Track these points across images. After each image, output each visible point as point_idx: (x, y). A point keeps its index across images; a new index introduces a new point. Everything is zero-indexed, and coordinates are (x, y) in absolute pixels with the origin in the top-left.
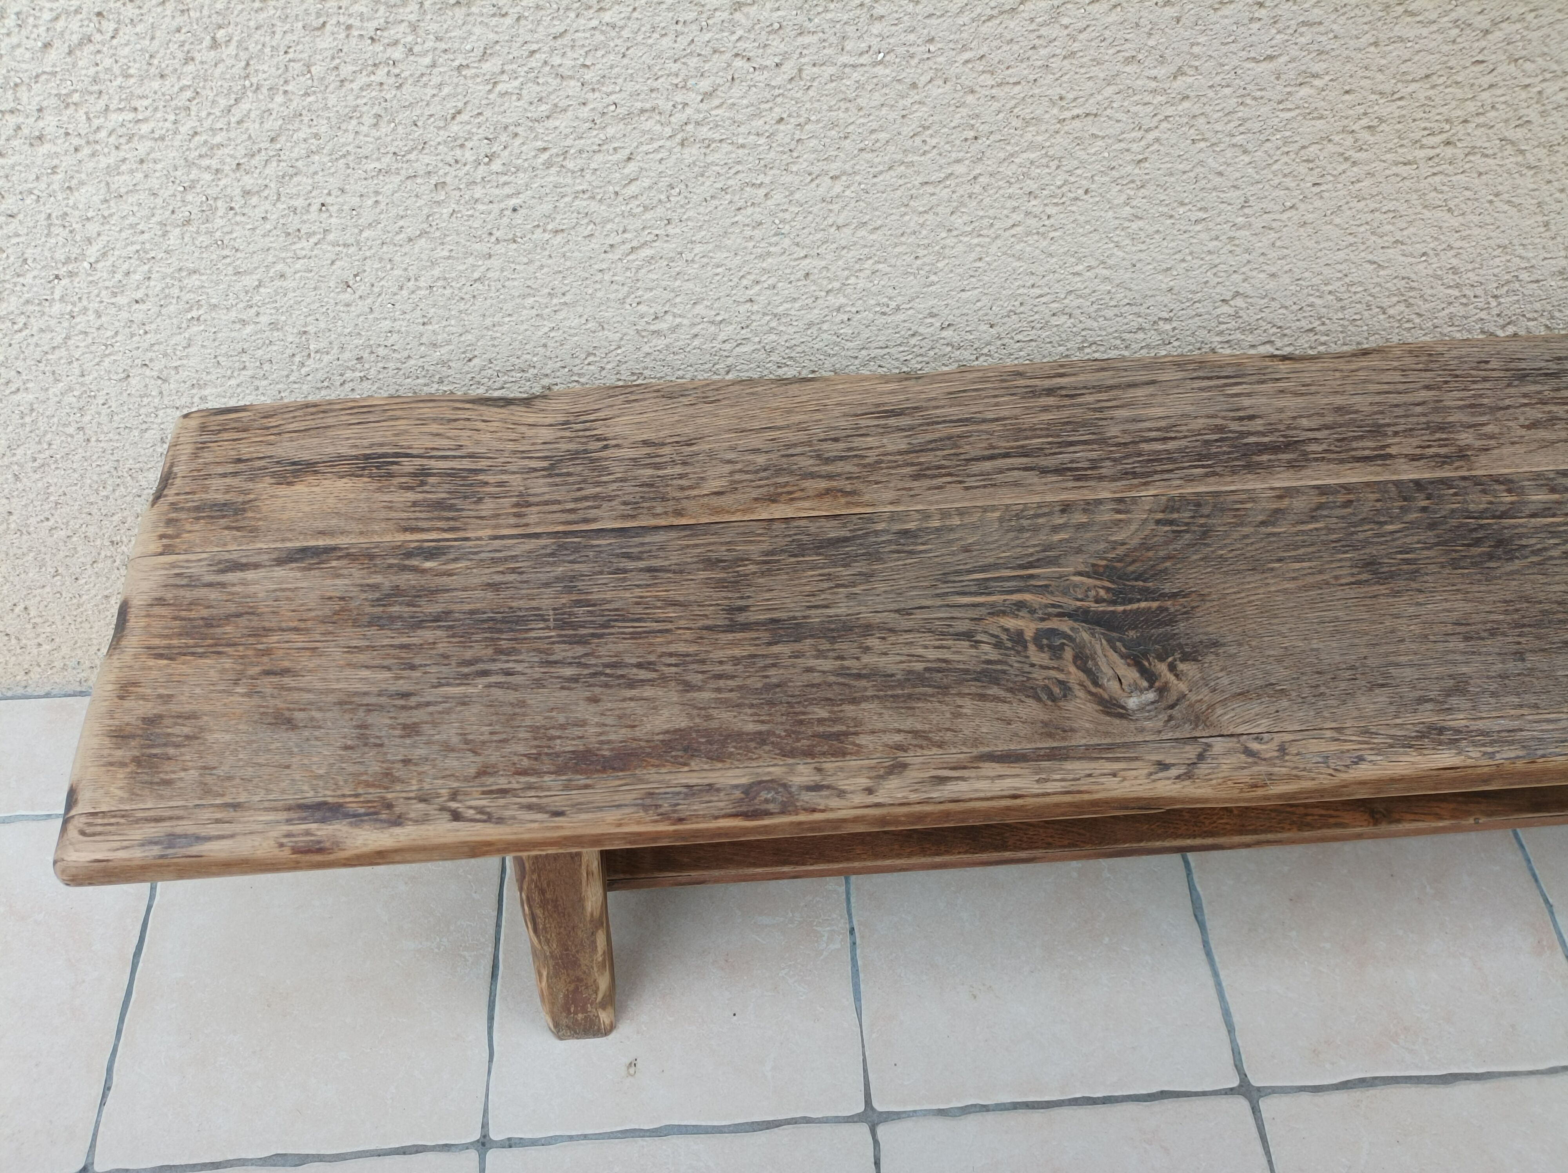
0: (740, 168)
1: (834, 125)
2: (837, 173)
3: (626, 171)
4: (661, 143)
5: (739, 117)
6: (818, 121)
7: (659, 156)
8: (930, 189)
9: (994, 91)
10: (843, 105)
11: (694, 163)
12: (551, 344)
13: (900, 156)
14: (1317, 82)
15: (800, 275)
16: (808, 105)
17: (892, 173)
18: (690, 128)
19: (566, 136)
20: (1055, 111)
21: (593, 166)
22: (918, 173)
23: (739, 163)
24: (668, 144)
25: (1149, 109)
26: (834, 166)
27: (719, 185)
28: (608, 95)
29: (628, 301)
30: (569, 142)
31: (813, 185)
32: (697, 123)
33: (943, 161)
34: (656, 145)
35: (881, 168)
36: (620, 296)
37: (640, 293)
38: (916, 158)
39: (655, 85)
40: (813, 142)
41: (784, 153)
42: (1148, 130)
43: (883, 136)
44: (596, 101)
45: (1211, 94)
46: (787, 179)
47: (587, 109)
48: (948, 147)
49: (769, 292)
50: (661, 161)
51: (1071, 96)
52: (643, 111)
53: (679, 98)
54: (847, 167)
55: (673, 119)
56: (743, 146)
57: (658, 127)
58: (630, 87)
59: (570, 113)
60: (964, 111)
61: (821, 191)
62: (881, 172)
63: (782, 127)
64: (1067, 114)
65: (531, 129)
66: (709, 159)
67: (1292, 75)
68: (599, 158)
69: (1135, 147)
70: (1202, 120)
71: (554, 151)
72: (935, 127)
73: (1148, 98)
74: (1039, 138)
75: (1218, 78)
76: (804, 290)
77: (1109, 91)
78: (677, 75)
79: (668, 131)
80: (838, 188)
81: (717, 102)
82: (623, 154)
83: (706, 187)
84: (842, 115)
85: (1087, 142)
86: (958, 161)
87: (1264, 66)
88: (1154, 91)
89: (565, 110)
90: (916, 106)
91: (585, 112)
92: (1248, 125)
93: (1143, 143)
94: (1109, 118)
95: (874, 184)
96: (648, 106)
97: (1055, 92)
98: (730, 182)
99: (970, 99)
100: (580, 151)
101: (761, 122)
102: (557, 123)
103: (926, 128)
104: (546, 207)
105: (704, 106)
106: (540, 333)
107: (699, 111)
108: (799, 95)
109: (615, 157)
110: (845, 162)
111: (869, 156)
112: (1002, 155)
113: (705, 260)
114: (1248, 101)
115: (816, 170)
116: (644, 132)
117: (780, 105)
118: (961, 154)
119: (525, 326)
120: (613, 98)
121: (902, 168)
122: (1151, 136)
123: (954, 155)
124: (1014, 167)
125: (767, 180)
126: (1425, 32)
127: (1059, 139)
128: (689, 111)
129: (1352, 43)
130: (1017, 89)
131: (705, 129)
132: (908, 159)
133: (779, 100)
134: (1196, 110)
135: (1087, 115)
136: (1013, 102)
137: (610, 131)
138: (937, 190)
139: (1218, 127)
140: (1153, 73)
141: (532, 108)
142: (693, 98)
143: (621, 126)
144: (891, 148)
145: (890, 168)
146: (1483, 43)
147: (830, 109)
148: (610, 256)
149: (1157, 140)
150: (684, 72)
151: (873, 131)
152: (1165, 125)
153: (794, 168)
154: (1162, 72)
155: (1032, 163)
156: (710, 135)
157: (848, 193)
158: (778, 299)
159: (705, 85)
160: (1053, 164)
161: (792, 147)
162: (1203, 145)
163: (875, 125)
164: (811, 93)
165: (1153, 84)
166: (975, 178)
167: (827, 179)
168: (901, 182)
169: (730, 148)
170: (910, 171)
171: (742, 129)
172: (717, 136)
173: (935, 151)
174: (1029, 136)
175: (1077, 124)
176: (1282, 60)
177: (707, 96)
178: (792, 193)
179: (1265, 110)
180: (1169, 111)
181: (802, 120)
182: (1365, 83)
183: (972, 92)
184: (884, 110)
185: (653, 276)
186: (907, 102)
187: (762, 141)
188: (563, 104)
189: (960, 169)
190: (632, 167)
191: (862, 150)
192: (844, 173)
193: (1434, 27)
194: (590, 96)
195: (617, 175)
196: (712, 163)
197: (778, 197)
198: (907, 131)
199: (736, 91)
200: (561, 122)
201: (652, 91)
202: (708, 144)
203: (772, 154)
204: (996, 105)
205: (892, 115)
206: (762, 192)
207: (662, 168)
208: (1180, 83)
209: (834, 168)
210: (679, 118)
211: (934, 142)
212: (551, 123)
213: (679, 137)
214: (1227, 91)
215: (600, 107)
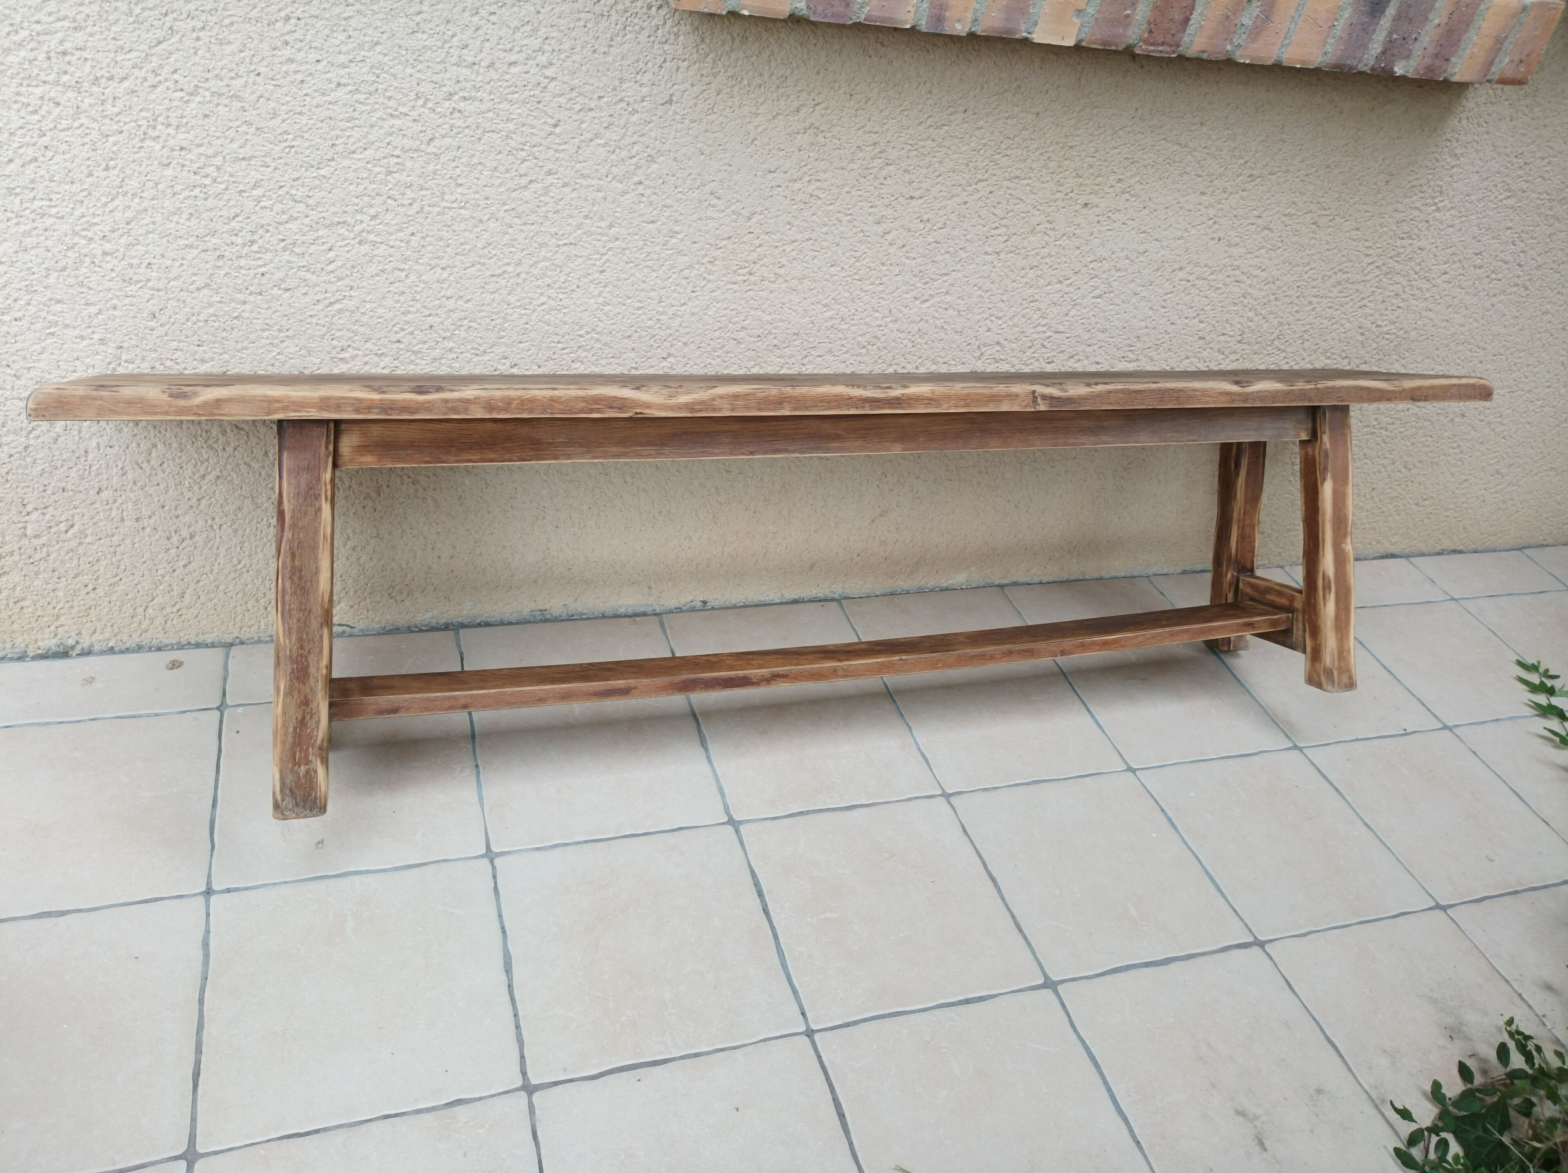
0: (391, 259)
1: (441, 239)
2: (444, 266)
3: (328, 256)
4: (348, 241)
5: (391, 230)
6: (433, 236)
7: (347, 249)
8: (495, 279)
9: (522, 227)
10: (446, 229)
11: (366, 254)
12: (277, 364)
13: (477, 259)
14: (679, 236)
15: (427, 326)
16: (427, 227)
17: (473, 268)
18: (364, 234)
19: (296, 234)
20: (554, 240)
21: (311, 251)
22: (488, 269)
23: (391, 256)
24: (352, 242)
25: (601, 243)
26: (442, 262)
27: (380, 268)
28: (321, 212)
29: (326, 337)
30: (297, 237)
31: (432, 272)
32: (368, 232)
33: (500, 263)
34: (345, 242)
35: (467, 265)
36: (321, 333)
37: (333, 332)
38: (486, 261)
39: (347, 209)
40: (431, 247)
41: (415, 252)
42: (603, 255)
43: (467, 247)
44: (314, 215)
45: (629, 238)
46: (418, 267)
47: (308, 219)
48: (502, 256)
49: (409, 336)
50: (348, 251)
51: (561, 233)
52: (339, 223)
53: (359, 217)
54: (450, 263)
55: (355, 229)
56: (392, 247)
57: (347, 233)
58: (332, 209)
59: (299, 221)
60: (508, 237)
61: (436, 276)
62: (468, 267)
63: (413, 238)
64: (561, 243)
65: (277, 228)
66: (375, 253)
67: (666, 231)
68: (313, 247)
69: (598, 263)
70: (628, 252)
71: (288, 241)
72: (494, 244)
73: (599, 237)
74: (548, 255)
75: (631, 230)
76: (430, 336)
77: (579, 232)
78: (357, 205)
79: (352, 235)
80: (445, 275)
81: (379, 221)
82: (327, 246)
83: (373, 269)
84: (445, 234)
85: (573, 259)
86: (508, 264)
87: (651, 226)
88: (600, 234)
89: (296, 219)
90: (483, 233)
91: (307, 221)
92: (652, 256)
93: (602, 261)
94: (582, 246)
95: (465, 274)
96: (341, 220)
97: (553, 230)
98: (386, 267)
99: (510, 230)
100: (303, 243)
101: (402, 234)
102: (291, 226)
103: (490, 244)
105: (372, 223)
106: (271, 356)
107: (369, 225)
108: (422, 221)
109: (323, 248)
110: (448, 260)
111: (461, 258)
112: (531, 262)
113: (372, 313)
114: (648, 243)
115: (433, 263)
116: (339, 235)
117: (412, 226)
118: (509, 260)
119: (261, 351)
120: (323, 214)
121: (479, 266)
122: (605, 258)
123: (506, 261)
124: (538, 269)
125: (407, 267)
127: (558, 256)
128: (364, 225)
130: (533, 227)
131: (372, 236)
132: (482, 261)
133: (412, 223)
134: (624, 245)
135: (571, 244)
136: (532, 234)
137: (321, 233)
138: (499, 280)
139: (637, 255)
140: (599, 224)
141: (278, 216)
142: (366, 218)
143: (327, 230)
144: (472, 254)
145: (473, 265)
147: (439, 230)
148: (316, 307)
149: (608, 260)
150: (361, 204)
151: (462, 244)
152: (610, 253)
153: (421, 261)
154: (603, 224)
155: (547, 268)
156: (375, 239)
157: (451, 278)
158: (415, 342)
159: (372, 211)
160: (558, 270)
161: (420, 248)
162: (631, 265)
163: (462, 240)
164: (428, 220)
165: (600, 231)
166: (518, 274)
167: (439, 269)
168: (479, 274)
169: (386, 247)
170: (483, 268)
171: (392, 237)
172: (379, 240)
173: (495, 258)
174: (543, 253)
175: (566, 248)
176: (660, 223)
177: (373, 217)
178: (420, 276)
179: (657, 248)
180: (611, 245)
181: (424, 235)
183: (511, 227)
184: (467, 233)
185: (341, 322)
186: (479, 229)
187: (403, 244)
188: (296, 215)
189: (510, 269)
190: (332, 254)
191: (457, 254)
192: (448, 266)
194: (311, 212)
195: (324, 258)
196: (376, 255)
197: (413, 277)
198: (479, 245)
199: (389, 216)
200: (294, 226)
201: (344, 212)
202: (374, 244)
203: (409, 253)
204: (524, 235)
205: (471, 236)
206: (404, 274)
207: (348, 256)
208: (613, 231)
209: (443, 262)
210: (358, 228)
211: (494, 252)
212: (288, 226)
213: (358, 239)
214: (637, 237)
215: (315, 219)
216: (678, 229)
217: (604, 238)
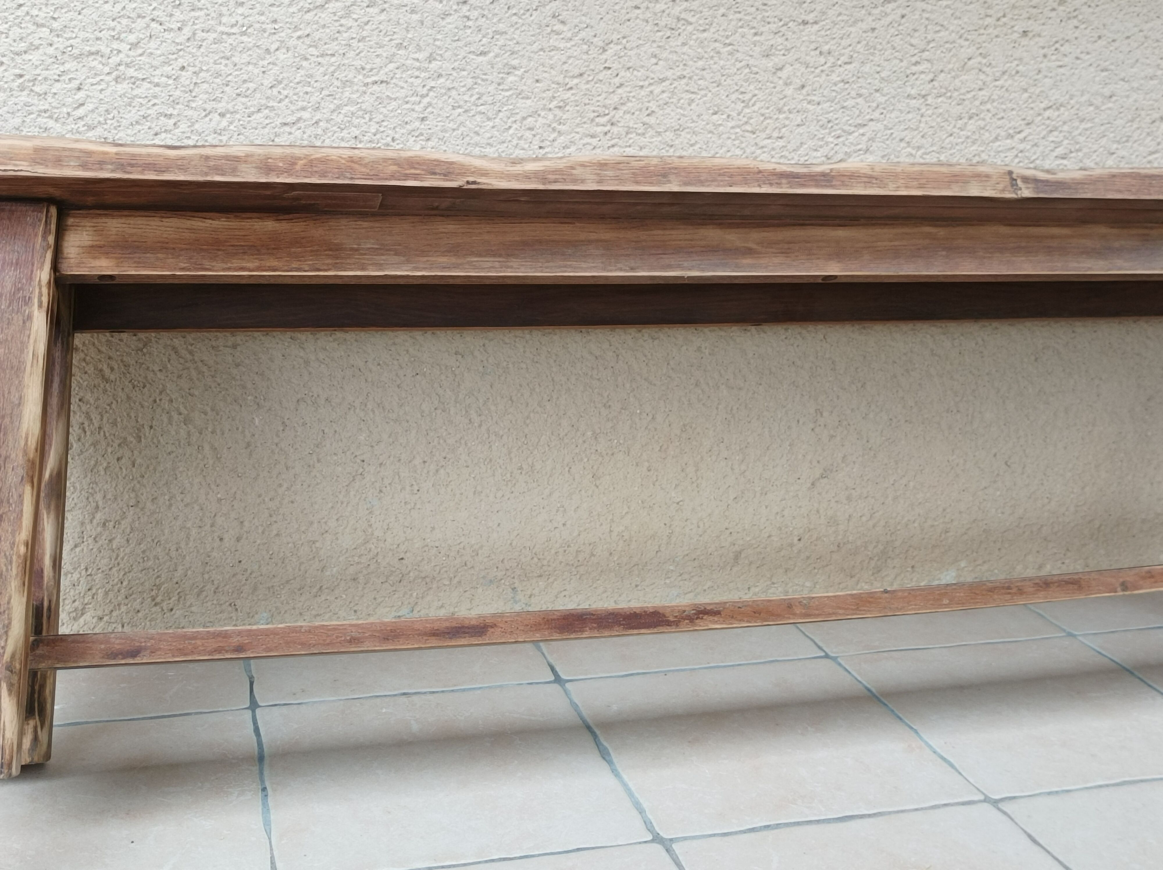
0: (156, 101)
1: (218, 75)
2: (223, 111)
3: (77, 97)
4: (101, 77)
5: (155, 63)
6: (207, 71)
7: (100, 87)
8: (287, 129)
9: (320, 59)
10: (224, 62)
11: (124, 94)
13: (263, 102)
14: (517, 72)
16: (200, 59)
17: (260, 115)
18: (122, 68)
19: (37, 67)
20: (361, 77)
21: (54, 90)
22: (278, 115)
23: (155, 97)
24: (107, 78)
25: (419, 81)
26: (220, 105)
27: (141, 113)
28: (68, 39)
30: (38, 71)
31: (207, 119)
32: (127, 65)
33: (293, 108)
34: (98, 79)
35: (252, 109)
38: (275, 104)
39: (100, 35)
40: (205, 86)
41: (185, 92)
42: (423, 96)
43: (252, 85)
44: (60, 43)
45: (455, 74)
46: (190, 113)
47: (52, 49)
48: (295, 97)
50: (102, 90)
51: (368, 67)
52: (91, 54)
53: (115, 45)
54: (230, 106)
55: (110, 61)
56: (157, 85)
57: (101, 66)
58: (82, 35)
59: (41, 51)
60: (302, 72)
61: (213, 124)
62: (253, 113)
63: (183, 73)
64: (369, 80)
66: (135, 92)
67: (500, 65)
68: (58, 85)
69: (417, 108)
70: (454, 93)
71: (26, 77)
72: (285, 82)
73: (417, 73)
74: (354, 96)
75: (456, 64)
77: (392, 66)
78: (114, 30)
79: (107, 70)
80: (224, 123)
81: (140, 51)
82: (75, 84)
83: (132, 115)
84: (223, 68)
85: (386, 102)
86: (304, 109)
87: (481, 58)
88: (419, 69)
89: (37, 48)
90: (271, 66)
91: (51, 50)
92: (484, 99)
93: (422, 105)
94: (396, 85)
95: (249, 122)
96: (93, 49)
97: (358, 63)
98: (149, 112)
99: (305, 64)
100: (46, 79)
101: (170, 68)
102: (31, 57)
103: (280, 82)
104: (17, 121)
105: (131, 53)
107: (128, 56)
108: (194, 51)
109: (69, 86)
110: (228, 103)
111: (244, 100)
112: (332, 107)
114: (479, 81)
115: (209, 106)
116: (91, 68)
117: (182, 57)
118: (305, 104)
120: (71, 42)
121: (267, 111)
122: (426, 100)
123: (300, 104)
124: (341, 116)
125: (175, 112)
126: (569, 45)
127: (367, 97)
128: (121, 56)
129: (529, 48)
130: (333, 59)
131: (132, 70)
132: (270, 104)
133: (181, 53)
134: (449, 84)
135: (382, 82)
136: (333, 68)
137: (67, 66)
138: (293, 130)
139: (466, 98)
140: (416, 56)
141: (15, 44)
142: (125, 47)
143: (75, 63)
144: (258, 95)
145: (259, 110)
146: (604, 56)
147: (215, 63)
149: (430, 104)
150: (118, 28)
151: (245, 81)
152: (431, 94)
153: (193, 105)
154: (421, 56)
155: (352, 114)
156: (135, 74)
157: (232, 127)
159: (132, 38)
160: (367, 116)
161: (191, 87)
162: (460, 110)
163: (245, 77)
164: (202, 50)
165: (417, 64)
166: (316, 122)
167: (216, 115)
168: (267, 121)
169: (149, 85)
170: (272, 115)
171: (158, 72)
172: (141, 76)
173: (287, 100)
174: (347, 94)
175: (375, 87)
176: (492, 55)
177: (134, 46)
178: (193, 124)
179: (491, 88)
180: (433, 84)
181: (197, 69)
182: (545, 75)
183: (306, 59)
184: (251, 67)
186: (265, 63)
187: (171, 82)
188: (37, 42)
189: (306, 115)
190: (81, 94)
191: (238, 95)
192: (228, 111)
193: (573, 43)
194: (56, 39)
195: (70, 99)
196: (136, 96)
197: (183, 126)
198: (266, 83)
199: (153, 44)
200: (34, 57)
201: (98, 39)
202: (134, 81)
203: (178, 93)
204: (322, 70)
205: (256, 71)
206: (172, 121)
207: (102, 96)
208: (434, 65)
209: (221, 106)
210: (115, 60)
211: (285, 93)
212: (26, 57)
213: (115, 74)
214: (465, 73)
215: (61, 47)
216: (515, 62)
217: (423, 75)
